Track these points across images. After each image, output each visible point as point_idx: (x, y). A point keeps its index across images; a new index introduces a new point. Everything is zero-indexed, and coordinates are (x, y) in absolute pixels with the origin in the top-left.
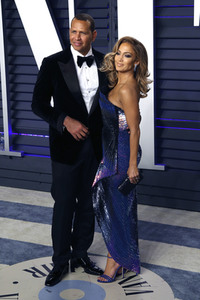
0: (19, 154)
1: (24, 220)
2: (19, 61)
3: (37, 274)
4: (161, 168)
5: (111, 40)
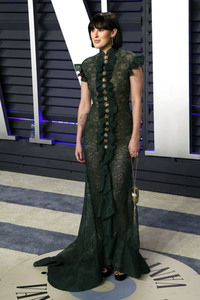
0: (50, 142)
2: (50, 46)
4: (197, 157)
5: (145, 24)
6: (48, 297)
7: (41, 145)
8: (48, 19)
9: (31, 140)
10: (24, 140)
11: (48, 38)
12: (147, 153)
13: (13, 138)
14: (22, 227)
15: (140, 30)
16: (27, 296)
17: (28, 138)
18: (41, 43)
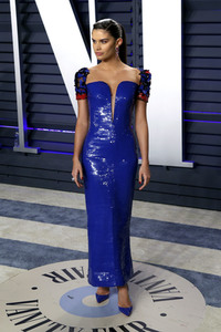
0: (35, 151)
1: (42, 221)
2: (34, 49)
3: (57, 279)
4: (189, 165)
5: (135, 24)
7: (26, 154)
8: (32, 19)
9: (15, 149)
10: (7, 149)
11: (32, 40)
15: (130, 32)
16: (17, 313)
17: (12, 147)
18: (24, 46)
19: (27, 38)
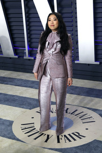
6: (35, 129)
7: (29, 60)
9: (25, 58)
10: (21, 58)
11: (30, 12)
12: (76, 62)
13: (17, 57)
14: (22, 97)
15: (71, 7)
16: (26, 129)
17: (23, 57)
18: (27, 14)
19: (28, 11)
